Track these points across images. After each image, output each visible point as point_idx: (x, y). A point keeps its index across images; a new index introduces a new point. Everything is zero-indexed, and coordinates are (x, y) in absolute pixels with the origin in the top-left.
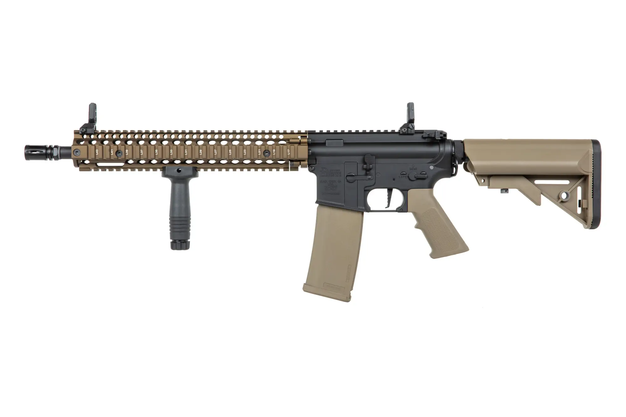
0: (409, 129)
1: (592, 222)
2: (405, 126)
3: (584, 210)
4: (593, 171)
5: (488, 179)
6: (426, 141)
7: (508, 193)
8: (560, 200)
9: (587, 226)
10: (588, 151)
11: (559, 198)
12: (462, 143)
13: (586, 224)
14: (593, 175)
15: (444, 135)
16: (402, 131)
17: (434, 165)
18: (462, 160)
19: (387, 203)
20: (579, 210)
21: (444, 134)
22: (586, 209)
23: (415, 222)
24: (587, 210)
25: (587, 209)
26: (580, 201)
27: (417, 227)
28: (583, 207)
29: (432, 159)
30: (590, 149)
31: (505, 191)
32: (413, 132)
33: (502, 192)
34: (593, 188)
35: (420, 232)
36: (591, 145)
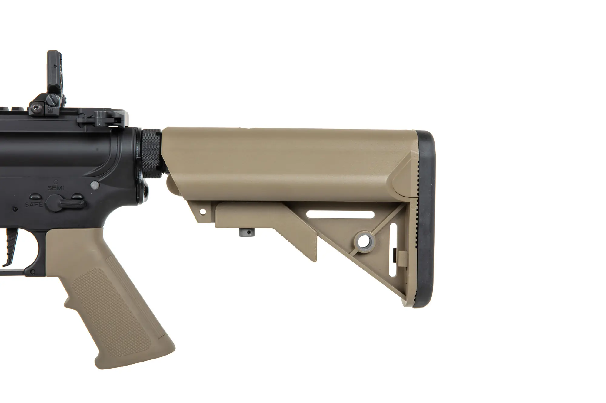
0: (46, 106)
1: (415, 296)
2: (41, 99)
3: (402, 271)
4: (418, 194)
5: (212, 209)
6: (84, 130)
7: (253, 235)
8: (355, 252)
9: (406, 302)
10: (409, 156)
11: (353, 247)
12: (159, 137)
13: (405, 299)
14: (417, 203)
15: (116, 119)
16: (32, 110)
17: (100, 180)
18: (159, 171)
19: (6, 258)
20: (393, 271)
21: (117, 116)
22: (405, 269)
23: (65, 296)
24: (407, 271)
25: (407, 268)
26: (395, 250)
27: (68, 305)
28: (399, 266)
29: (97, 168)
30: (412, 151)
31: (246, 231)
32: (56, 111)
33: (241, 235)
34: (417, 228)
35: (74, 314)
36: (416, 142)
